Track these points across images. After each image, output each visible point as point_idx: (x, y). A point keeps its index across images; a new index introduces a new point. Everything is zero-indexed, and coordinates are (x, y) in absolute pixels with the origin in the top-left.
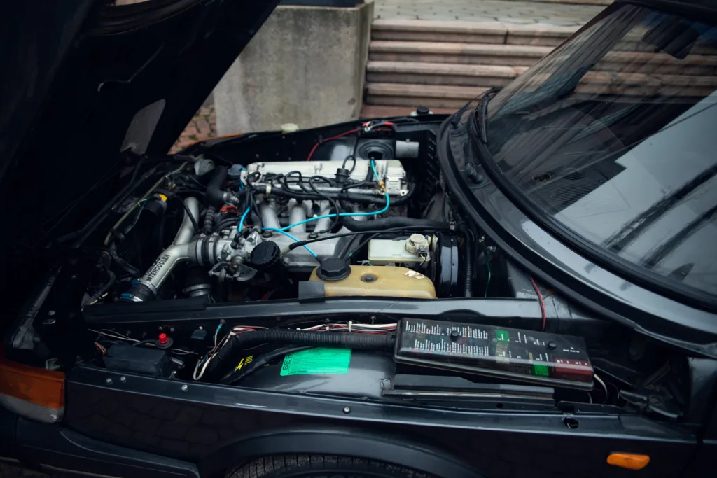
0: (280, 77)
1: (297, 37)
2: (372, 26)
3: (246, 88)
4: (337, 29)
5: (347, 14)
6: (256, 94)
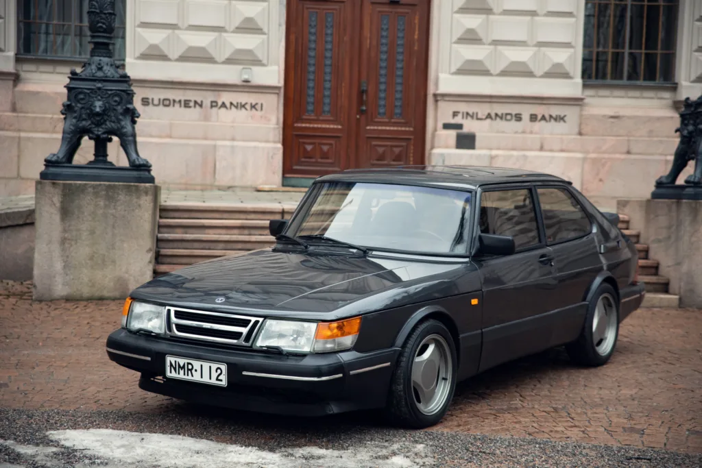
0: (92, 232)
1: (107, 203)
2: (160, 206)
3: (63, 241)
4: (138, 198)
5: (146, 187)
6: (71, 246)
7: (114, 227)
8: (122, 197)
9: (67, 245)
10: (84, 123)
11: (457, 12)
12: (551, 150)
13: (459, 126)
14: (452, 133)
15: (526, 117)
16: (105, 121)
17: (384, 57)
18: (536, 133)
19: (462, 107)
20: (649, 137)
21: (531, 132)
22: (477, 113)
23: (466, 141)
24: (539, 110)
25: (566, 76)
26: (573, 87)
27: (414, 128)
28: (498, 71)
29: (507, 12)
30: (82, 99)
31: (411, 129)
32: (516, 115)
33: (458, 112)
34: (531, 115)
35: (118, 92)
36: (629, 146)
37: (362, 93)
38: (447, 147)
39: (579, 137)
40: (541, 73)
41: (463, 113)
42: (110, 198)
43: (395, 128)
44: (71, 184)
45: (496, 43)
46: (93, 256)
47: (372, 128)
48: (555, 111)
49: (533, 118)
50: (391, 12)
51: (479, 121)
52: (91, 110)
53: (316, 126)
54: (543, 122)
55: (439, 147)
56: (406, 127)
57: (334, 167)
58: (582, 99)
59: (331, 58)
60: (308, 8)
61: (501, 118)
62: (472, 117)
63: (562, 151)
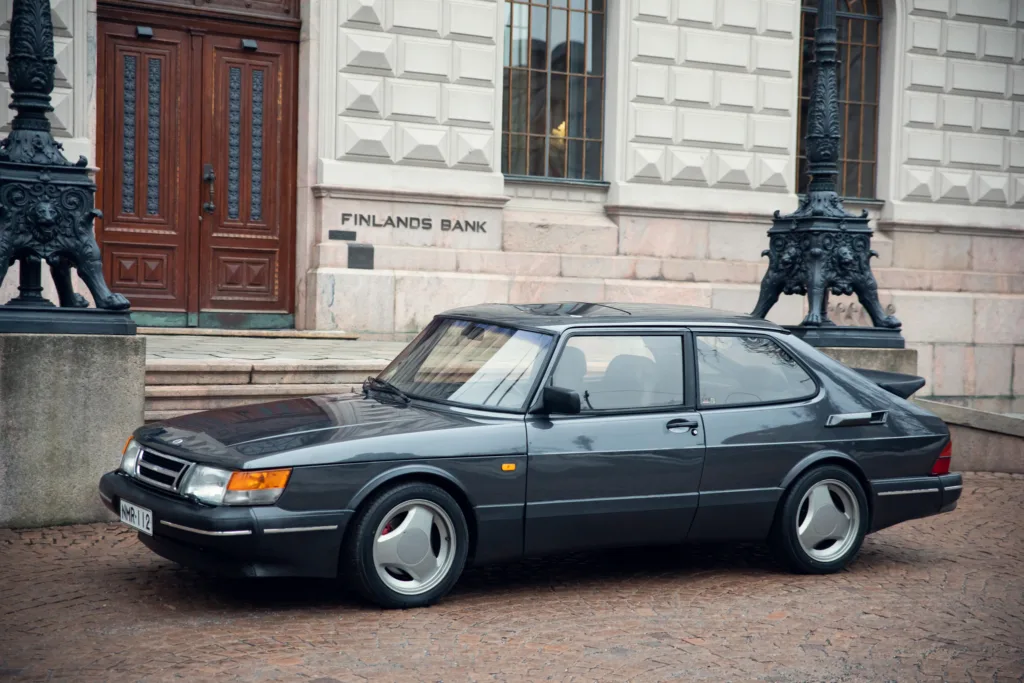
1: (75, 367)
4: (124, 358)
7: (85, 406)
8: (99, 358)
9: (11, 438)
10: (21, 238)
11: (344, 71)
12: (470, 271)
13: (351, 236)
14: (342, 246)
15: (436, 224)
16: (56, 234)
17: (235, 129)
18: (450, 247)
19: (355, 208)
20: (583, 254)
21: (443, 246)
22: (374, 217)
23: (361, 257)
24: (454, 214)
25: (485, 168)
26: (492, 183)
27: (280, 236)
28: (399, 158)
29: (410, 75)
30: (18, 199)
31: (276, 238)
32: (424, 220)
33: (350, 215)
34: (443, 221)
35: (76, 189)
36: (561, 267)
37: (205, 183)
38: (336, 265)
39: (501, 252)
40: (454, 163)
41: (356, 216)
42: (80, 360)
43: (254, 237)
44: (18, 338)
45: (397, 117)
46: (53, 454)
47: (220, 235)
48: (473, 215)
49: (445, 225)
50: (243, 64)
51: (376, 228)
52: (35, 217)
53: (138, 231)
54: (458, 231)
55: (326, 266)
56: (267, 234)
57: (165, 294)
58: (505, 201)
59: (159, 128)
60: (121, 50)
61: (405, 225)
62: (367, 222)
63: (482, 272)
